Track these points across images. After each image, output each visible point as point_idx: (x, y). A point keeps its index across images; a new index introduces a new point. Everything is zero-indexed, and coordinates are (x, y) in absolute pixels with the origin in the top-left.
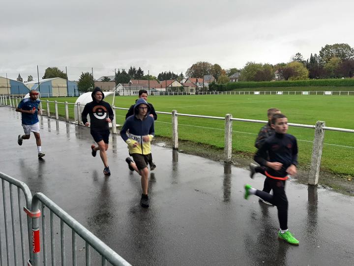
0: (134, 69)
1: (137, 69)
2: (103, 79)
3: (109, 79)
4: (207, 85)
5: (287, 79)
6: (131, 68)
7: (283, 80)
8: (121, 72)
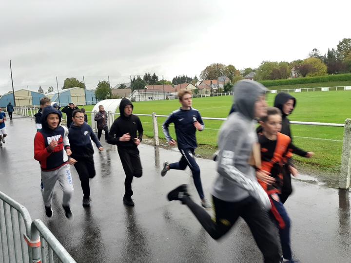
0: (149, 75)
1: (152, 75)
2: (119, 86)
3: (125, 86)
4: (221, 86)
5: (305, 76)
6: (146, 74)
7: (301, 77)
8: (136, 78)
